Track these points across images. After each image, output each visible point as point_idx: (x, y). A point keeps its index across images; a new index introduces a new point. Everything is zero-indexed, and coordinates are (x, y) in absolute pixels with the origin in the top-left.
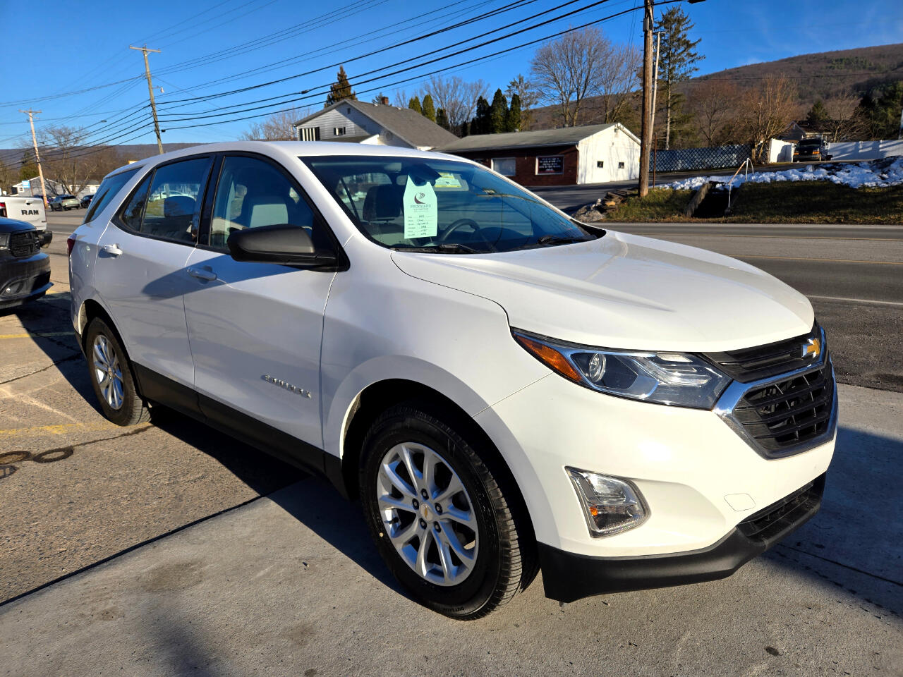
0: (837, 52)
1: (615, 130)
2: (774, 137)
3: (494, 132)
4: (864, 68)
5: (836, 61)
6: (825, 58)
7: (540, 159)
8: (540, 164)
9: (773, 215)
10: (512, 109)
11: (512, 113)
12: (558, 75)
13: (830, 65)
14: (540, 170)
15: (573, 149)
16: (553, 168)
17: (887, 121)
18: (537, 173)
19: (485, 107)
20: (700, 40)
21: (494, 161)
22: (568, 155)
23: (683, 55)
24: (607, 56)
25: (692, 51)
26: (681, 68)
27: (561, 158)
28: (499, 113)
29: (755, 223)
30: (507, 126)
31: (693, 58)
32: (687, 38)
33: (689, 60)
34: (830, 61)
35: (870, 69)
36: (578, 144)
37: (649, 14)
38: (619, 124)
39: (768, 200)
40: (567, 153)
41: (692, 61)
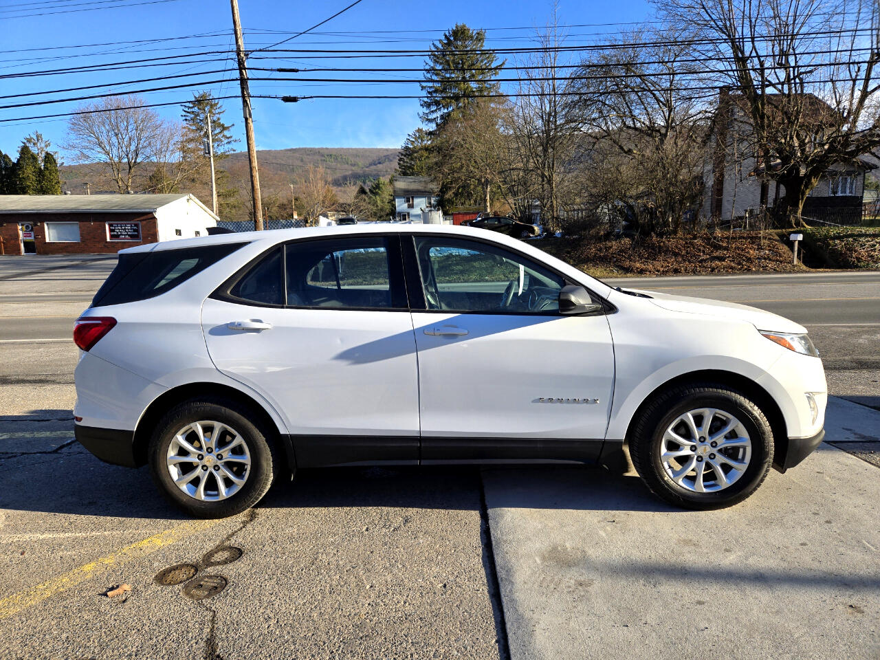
0: (327, 149)
1: (188, 200)
2: (321, 215)
3: (24, 193)
4: (347, 163)
5: (327, 156)
6: (319, 152)
7: (110, 225)
8: (111, 231)
9: (378, 278)
10: (46, 168)
11: (47, 173)
12: (104, 139)
13: (323, 158)
14: (112, 237)
15: (150, 216)
16: (129, 235)
17: (377, 206)
18: (108, 240)
19: (6, 164)
20: (233, 125)
21: (47, 224)
22: (145, 222)
23: (220, 136)
24: (157, 127)
25: (226, 133)
26: (220, 147)
27: (136, 225)
28: (29, 171)
29: (368, 284)
30: (42, 187)
31: (230, 140)
32: (222, 122)
33: (226, 141)
34: (323, 156)
35: (351, 165)
36: (155, 212)
37: (247, 103)
38: (191, 195)
39: (368, 267)
40: (143, 220)
41: (229, 143)
